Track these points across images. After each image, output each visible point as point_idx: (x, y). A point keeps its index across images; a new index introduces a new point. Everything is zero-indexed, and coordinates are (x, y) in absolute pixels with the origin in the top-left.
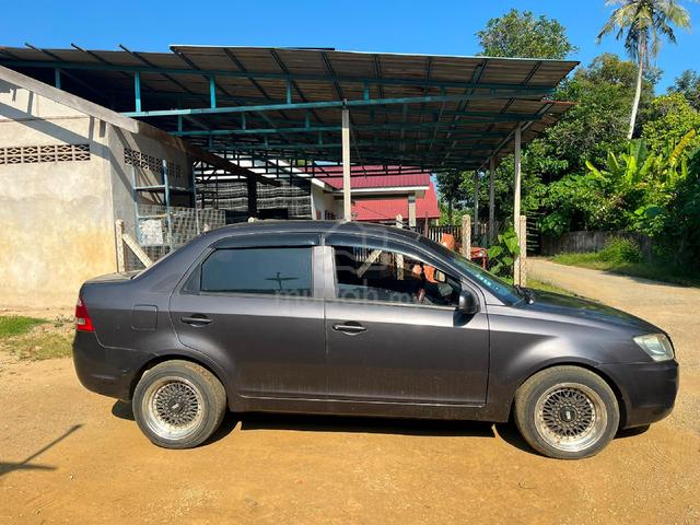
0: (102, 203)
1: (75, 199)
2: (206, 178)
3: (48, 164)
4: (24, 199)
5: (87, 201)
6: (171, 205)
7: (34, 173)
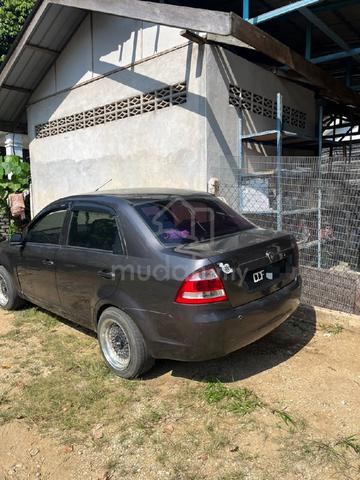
0: (196, 157)
1: (170, 154)
2: (337, 140)
3: (149, 113)
4: (129, 157)
5: (182, 155)
6: (283, 155)
7: (137, 126)
